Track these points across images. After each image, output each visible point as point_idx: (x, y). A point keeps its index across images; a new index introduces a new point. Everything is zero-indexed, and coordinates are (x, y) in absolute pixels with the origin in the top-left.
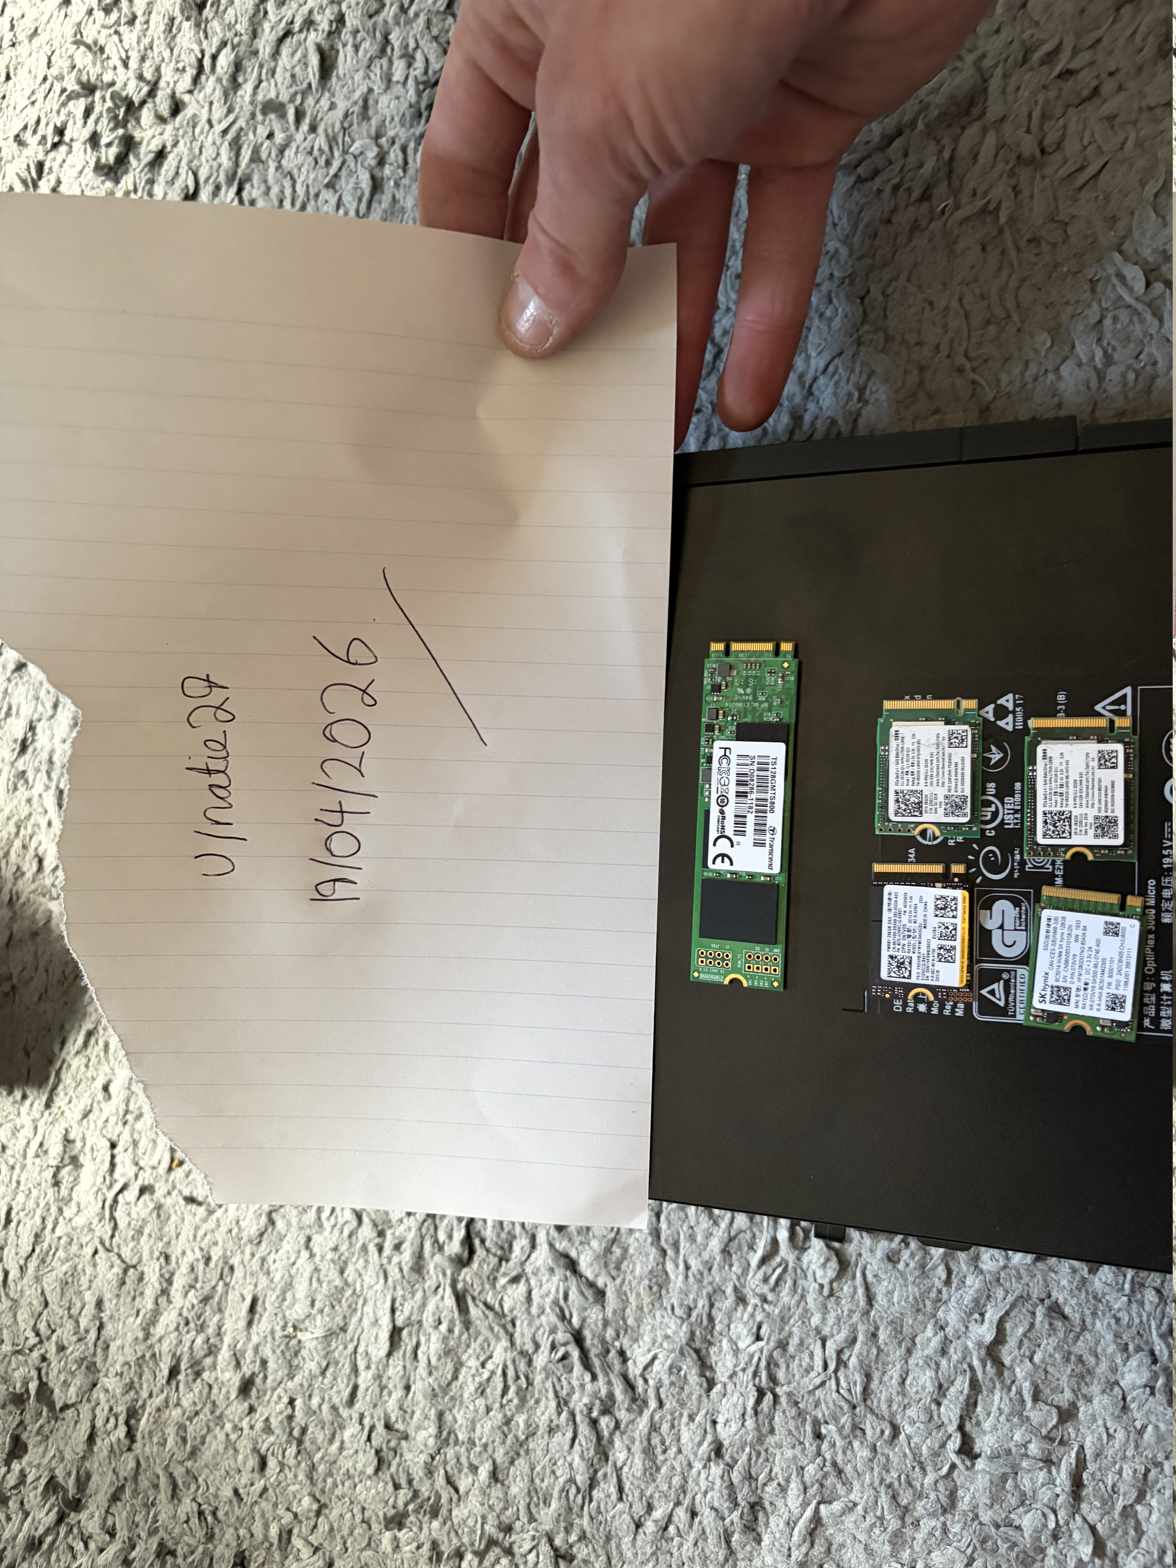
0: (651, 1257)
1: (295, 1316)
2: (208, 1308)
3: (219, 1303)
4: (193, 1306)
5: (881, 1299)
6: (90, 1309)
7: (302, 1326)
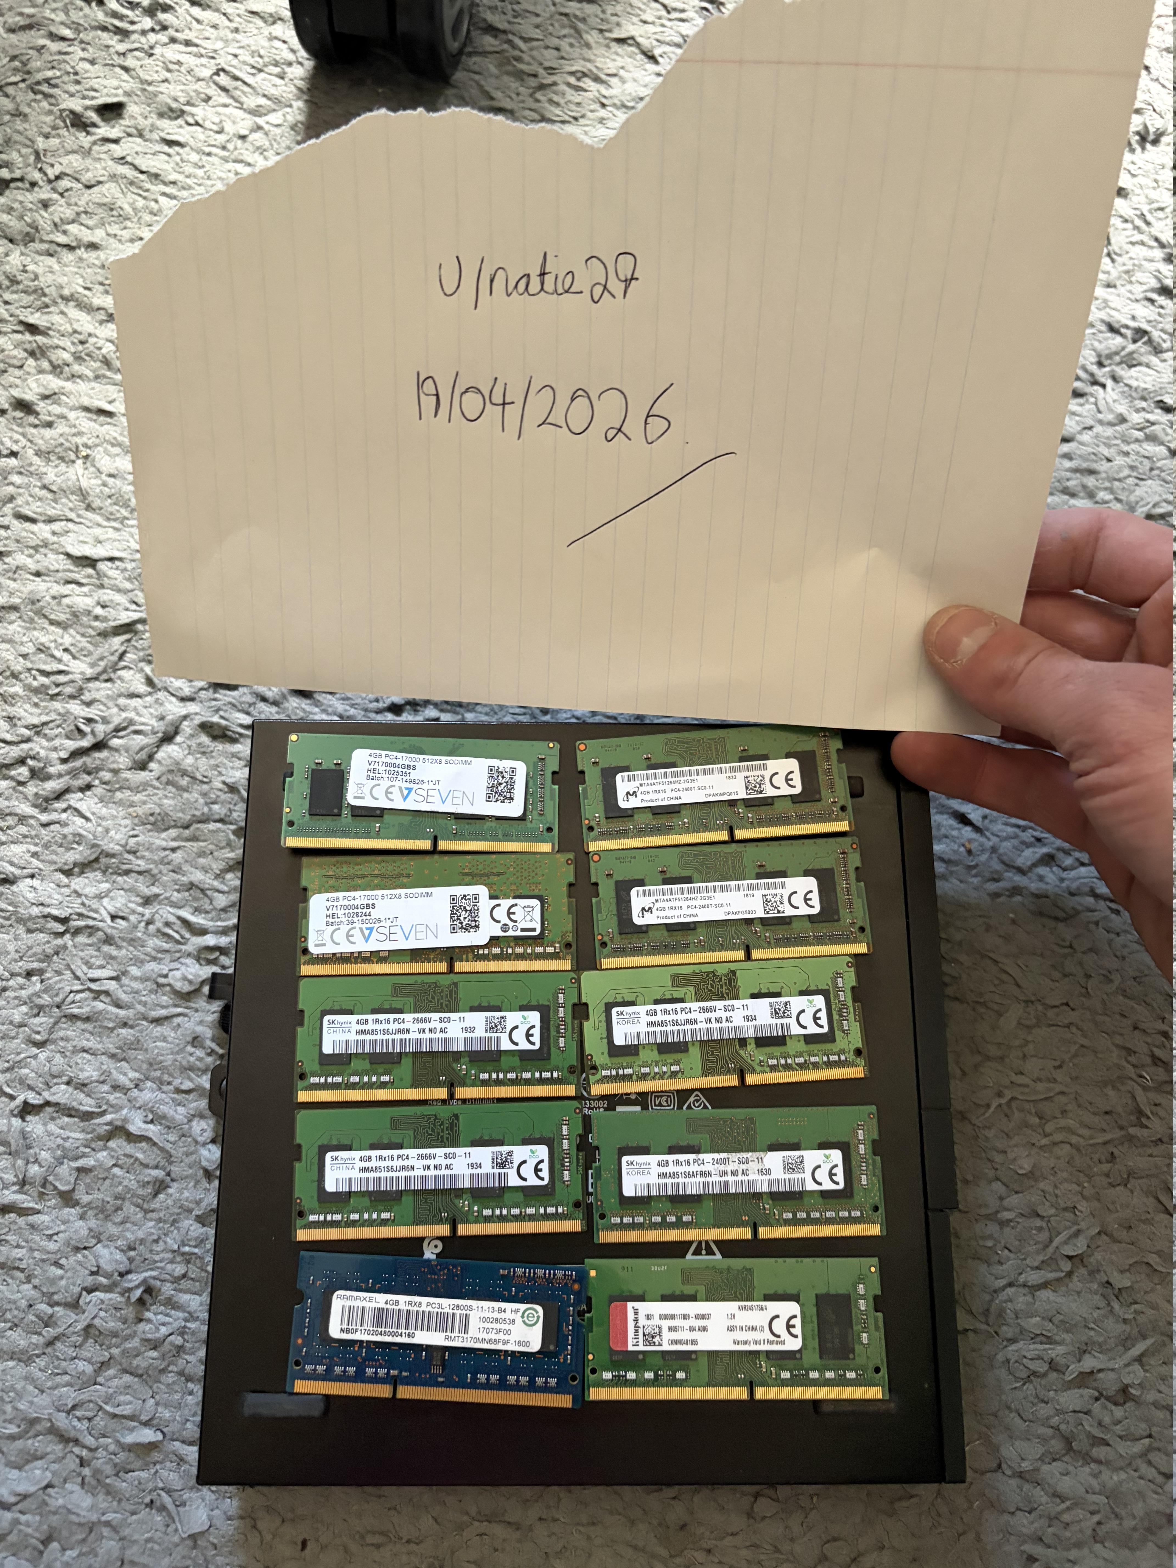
0: (180, 815)
1: (98, 456)
2: (98, 364)
3: (104, 376)
4: (100, 348)
5: (158, 1030)
6: (88, 236)
7: (88, 464)
